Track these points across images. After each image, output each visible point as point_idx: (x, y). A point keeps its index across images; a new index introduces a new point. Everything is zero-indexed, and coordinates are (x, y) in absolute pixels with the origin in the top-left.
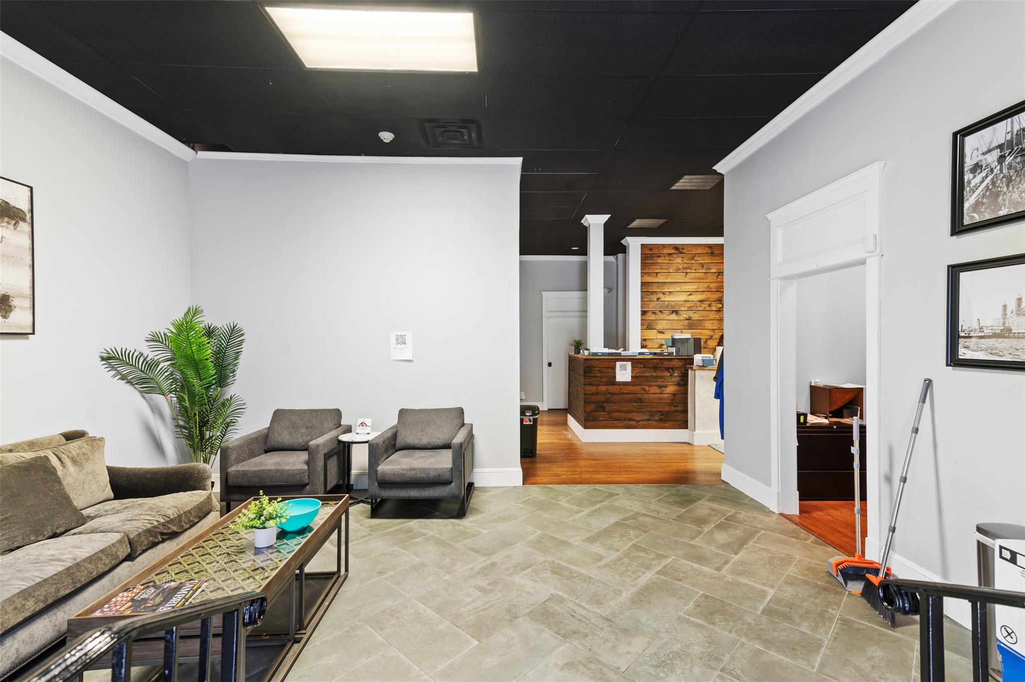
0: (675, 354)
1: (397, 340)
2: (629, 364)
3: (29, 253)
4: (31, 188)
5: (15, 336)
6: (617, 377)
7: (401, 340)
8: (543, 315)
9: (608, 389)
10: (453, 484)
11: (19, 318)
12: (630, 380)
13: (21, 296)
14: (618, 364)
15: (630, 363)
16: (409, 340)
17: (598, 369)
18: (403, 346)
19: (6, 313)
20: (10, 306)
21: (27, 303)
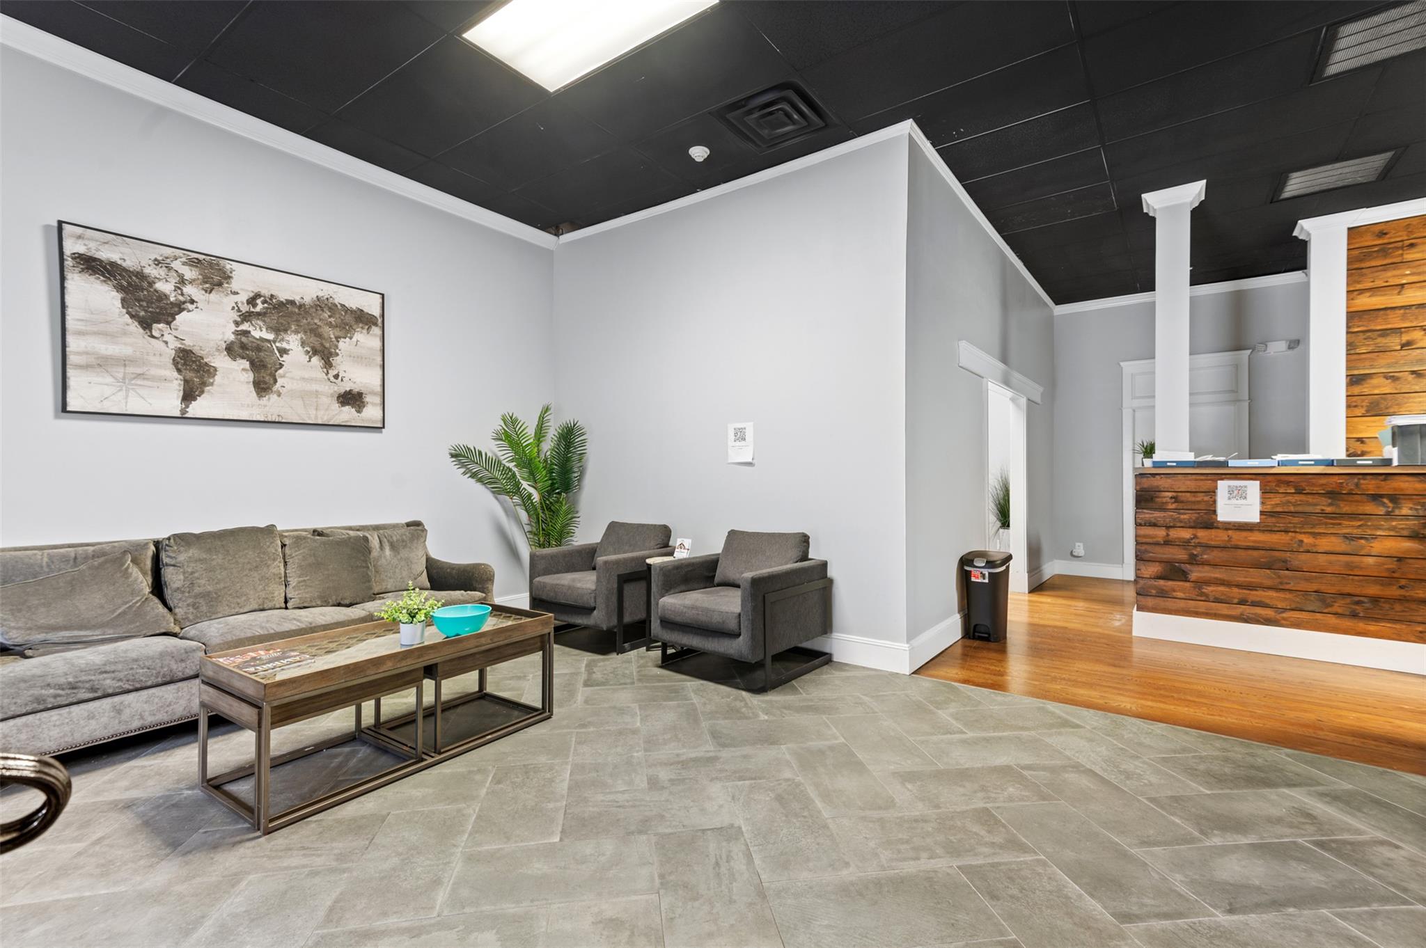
0: (1395, 463)
1: (736, 434)
2: (1254, 487)
3: (380, 354)
4: (383, 295)
5: (352, 428)
6: (1219, 511)
7: (740, 435)
8: (1124, 406)
9: (1195, 537)
10: (741, 637)
11: (371, 413)
12: (1258, 520)
13: (373, 393)
14: (1223, 486)
15: (1258, 482)
16: (749, 435)
17: (1170, 494)
18: (743, 443)
19: (360, 408)
20: (363, 402)
21: (378, 400)
